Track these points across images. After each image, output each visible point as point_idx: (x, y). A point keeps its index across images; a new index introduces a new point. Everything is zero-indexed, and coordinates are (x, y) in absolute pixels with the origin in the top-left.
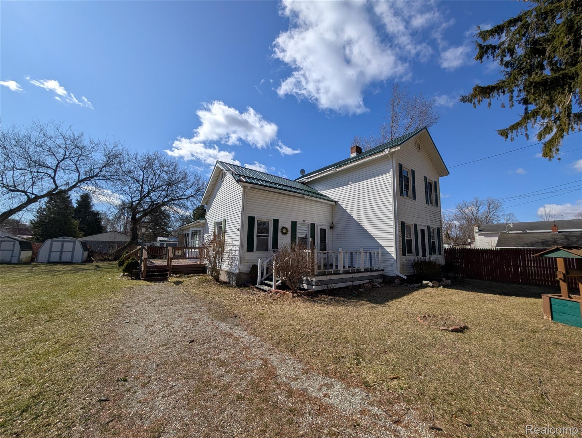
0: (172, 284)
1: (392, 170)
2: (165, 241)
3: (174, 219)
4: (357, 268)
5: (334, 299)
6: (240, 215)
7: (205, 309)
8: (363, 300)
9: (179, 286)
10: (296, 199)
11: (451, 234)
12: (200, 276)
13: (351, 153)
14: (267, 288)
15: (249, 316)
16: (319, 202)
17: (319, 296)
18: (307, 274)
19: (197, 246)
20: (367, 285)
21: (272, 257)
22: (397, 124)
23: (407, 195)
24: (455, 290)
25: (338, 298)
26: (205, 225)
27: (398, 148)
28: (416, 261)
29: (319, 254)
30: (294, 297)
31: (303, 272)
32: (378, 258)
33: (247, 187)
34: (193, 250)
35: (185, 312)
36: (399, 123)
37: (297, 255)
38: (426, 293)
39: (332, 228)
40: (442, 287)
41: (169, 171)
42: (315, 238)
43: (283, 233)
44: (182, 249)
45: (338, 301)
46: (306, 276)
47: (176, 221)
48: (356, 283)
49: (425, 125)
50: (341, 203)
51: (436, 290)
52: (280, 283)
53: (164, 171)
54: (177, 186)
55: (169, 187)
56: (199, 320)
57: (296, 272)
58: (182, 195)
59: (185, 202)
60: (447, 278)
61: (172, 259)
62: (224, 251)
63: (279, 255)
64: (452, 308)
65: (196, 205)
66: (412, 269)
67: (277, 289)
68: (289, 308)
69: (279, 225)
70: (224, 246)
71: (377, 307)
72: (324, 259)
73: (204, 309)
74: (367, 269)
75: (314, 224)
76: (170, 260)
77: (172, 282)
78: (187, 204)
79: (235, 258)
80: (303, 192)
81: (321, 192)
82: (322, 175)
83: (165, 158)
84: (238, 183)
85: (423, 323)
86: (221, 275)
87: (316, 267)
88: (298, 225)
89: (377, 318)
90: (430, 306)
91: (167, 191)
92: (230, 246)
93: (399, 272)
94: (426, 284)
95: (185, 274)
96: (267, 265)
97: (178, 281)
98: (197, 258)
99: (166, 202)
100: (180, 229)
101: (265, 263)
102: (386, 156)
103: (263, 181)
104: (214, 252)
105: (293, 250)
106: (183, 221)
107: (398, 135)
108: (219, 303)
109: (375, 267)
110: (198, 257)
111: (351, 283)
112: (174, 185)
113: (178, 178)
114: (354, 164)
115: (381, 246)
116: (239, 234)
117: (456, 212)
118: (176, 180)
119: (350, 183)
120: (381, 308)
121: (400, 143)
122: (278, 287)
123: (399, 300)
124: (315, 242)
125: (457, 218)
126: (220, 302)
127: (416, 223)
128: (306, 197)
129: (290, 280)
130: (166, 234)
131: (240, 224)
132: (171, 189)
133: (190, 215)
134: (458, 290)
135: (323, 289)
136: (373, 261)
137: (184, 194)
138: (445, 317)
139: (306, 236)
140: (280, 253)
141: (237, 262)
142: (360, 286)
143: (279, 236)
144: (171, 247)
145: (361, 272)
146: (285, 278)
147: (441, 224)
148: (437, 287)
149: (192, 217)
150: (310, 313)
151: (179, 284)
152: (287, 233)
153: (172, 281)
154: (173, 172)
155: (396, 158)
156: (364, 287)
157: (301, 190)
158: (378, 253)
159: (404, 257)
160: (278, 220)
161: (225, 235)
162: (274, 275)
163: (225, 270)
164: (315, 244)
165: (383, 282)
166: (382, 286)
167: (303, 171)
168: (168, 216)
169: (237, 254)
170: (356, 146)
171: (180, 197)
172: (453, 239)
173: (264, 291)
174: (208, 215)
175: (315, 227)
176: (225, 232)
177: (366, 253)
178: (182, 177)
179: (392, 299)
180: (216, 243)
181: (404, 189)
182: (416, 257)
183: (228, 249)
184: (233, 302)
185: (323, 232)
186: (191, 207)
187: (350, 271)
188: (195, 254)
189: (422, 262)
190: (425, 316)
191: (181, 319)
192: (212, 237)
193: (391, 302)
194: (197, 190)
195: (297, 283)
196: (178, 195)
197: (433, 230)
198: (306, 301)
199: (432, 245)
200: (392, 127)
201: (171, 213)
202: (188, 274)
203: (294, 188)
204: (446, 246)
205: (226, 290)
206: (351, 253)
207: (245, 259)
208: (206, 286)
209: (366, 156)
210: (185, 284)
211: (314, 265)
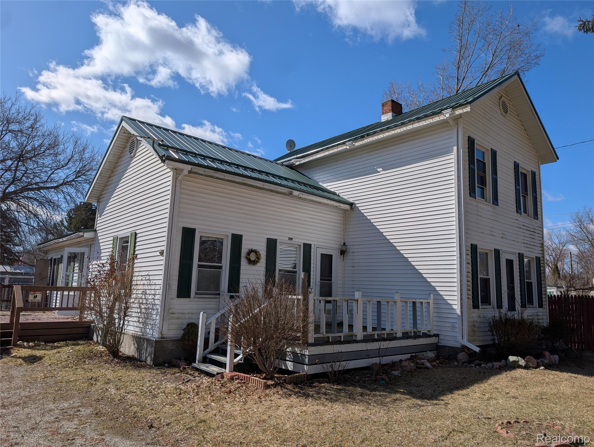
0: (20, 361)
1: (455, 148)
2: (6, 273)
3: (27, 229)
4: (388, 330)
5: (344, 390)
6: (166, 225)
7: (89, 411)
8: (397, 392)
9: (33, 366)
10: (278, 198)
11: (563, 269)
12: (78, 345)
13: (383, 114)
14: (214, 369)
15: (177, 424)
16: (320, 203)
17: (316, 384)
18: (293, 341)
19: (75, 284)
20: (406, 363)
21: (227, 309)
22: (467, 62)
23: (483, 196)
24: (565, 373)
25: (351, 388)
26: (94, 242)
27: (468, 109)
28: (498, 318)
29: (317, 302)
30: (267, 387)
31: (286, 339)
32: (428, 311)
33: (182, 170)
34: (66, 293)
35: (46, 418)
36: (472, 60)
37: (275, 305)
38: (514, 379)
39: (343, 253)
40: (542, 368)
41: (21, 131)
42: (312, 273)
43: (251, 262)
44: (43, 290)
45: (352, 394)
46: (293, 345)
47: (32, 232)
48: (386, 360)
49: (518, 67)
50: (361, 207)
51: (532, 374)
52: (241, 360)
53: (10, 131)
54: (37, 163)
55: (20, 164)
56: (76, 435)
57: (273, 338)
58: (46, 181)
59: (53, 195)
60: (553, 351)
61: (21, 310)
62: (130, 296)
63: (240, 304)
64: (558, 406)
65: (74, 202)
66: (490, 334)
67: (235, 370)
68: (258, 408)
69: (243, 246)
70: (131, 285)
71: (423, 406)
72: (327, 312)
73: (85, 412)
74: (407, 333)
75: (310, 245)
76: (16, 313)
77: (20, 357)
78: (56, 198)
79: (153, 309)
80: (290, 184)
81: (325, 185)
82: (327, 153)
83: (13, 104)
84: (163, 161)
85: (505, 435)
86: (123, 344)
87: (311, 327)
88: (279, 247)
89: (423, 427)
90: (519, 403)
91: (16, 170)
92: (144, 285)
93: (465, 339)
94: (514, 361)
95: (46, 342)
96: (216, 324)
97: (32, 356)
98: (73, 309)
99: (12, 193)
100: (40, 249)
101: (213, 321)
102: (445, 123)
103: (213, 160)
104: (110, 296)
105: (268, 294)
106: (47, 234)
107: (469, 83)
108: (117, 400)
109: (423, 328)
110: (76, 306)
111: (376, 360)
112: (30, 158)
113: (40, 146)
114: (386, 134)
115: (433, 290)
116: (163, 262)
117: (572, 228)
118: (34, 149)
119: (379, 170)
120: (430, 408)
121: (470, 99)
122: (237, 368)
123: (464, 392)
124: (312, 280)
125: (573, 240)
126: (119, 397)
127: (497, 247)
128: (296, 193)
129: (260, 354)
130: (8, 259)
131: (165, 243)
132: (23, 168)
133: (62, 221)
134: (570, 374)
135: (325, 371)
136: (418, 318)
137: (50, 179)
138: (545, 424)
139: (295, 267)
140: (242, 300)
141: (156, 318)
142: (393, 365)
143: (242, 267)
144: (20, 287)
145: (395, 339)
146: (251, 350)
147: (543, 251)
148: (533, 368)
149: (66, 223)
150: (298, 418)
151: (33, 363)
152: (257, 262)
153: (19, 355)
154: (29, 132)
155: (464, 127)
156: (401, 367)
157: (286, 179)
158: (429, 303)
159: (476, 310)
160: (241, 236)
161: (133, 264)
162: (229, 343)
163: (131, 332)
164: (311, 284)
165: (437, 357)
166: (434, 366)
167: (291, 144)
168: (14, 223)
169: (157, 302)
170: (393, 101)
171: (42, 185)
172: (565, 277)
173: (209, 375)
174: (100, 222)
175: (312, 250)
176: (135, 257)
177: (406, 302)
178: (47, 144)
179: (451, 390)
180: (115, 278)
181: (476, 185)
182: (497, 311)
183: (140, 292)
184: (146, 397)
185: (327, 260)
186: (64, 205)
187: (376, 337)
188: (71, 301)
189: (507, 320)
190: (509, 423)
191: (37, 434)
192: (108, 268)
193: (449, 396)
194: (79, 172)
195: (274, 359)
196: (38, 180)
197: (529, 261)
198: (290, 395)
199: (527, 288)
200: (458, 68)
201: (21, 217)
202: (54, 342)
203: (274, 176)
204: (553, 291)
205: (134, 374)
206: (379, 302)
207: (174, 311)
208: (90, 366)
209: (410, 121)
210: (46, 361)
211: (307, 324)
